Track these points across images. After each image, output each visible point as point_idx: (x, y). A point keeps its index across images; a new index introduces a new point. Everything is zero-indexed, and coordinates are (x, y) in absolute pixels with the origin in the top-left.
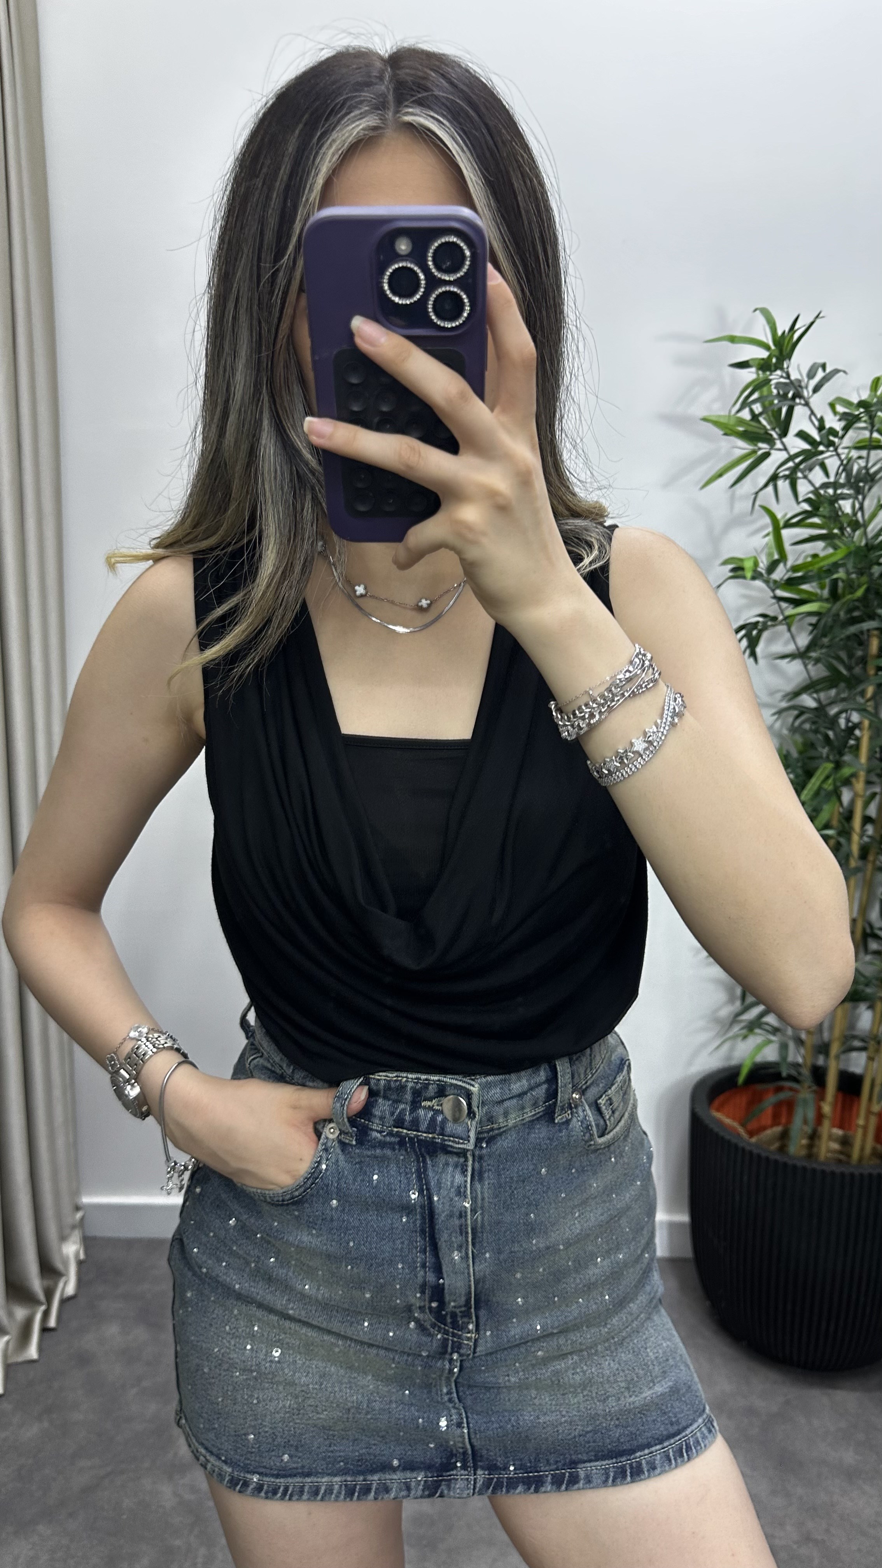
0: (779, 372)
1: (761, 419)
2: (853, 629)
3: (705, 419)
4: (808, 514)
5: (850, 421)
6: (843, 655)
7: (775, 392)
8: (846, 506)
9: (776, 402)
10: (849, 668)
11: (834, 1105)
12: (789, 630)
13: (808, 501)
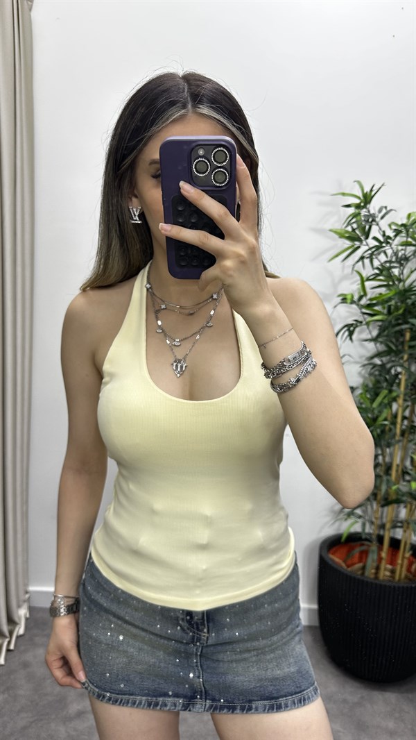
0: (365, 210)
1: (357, 232)
2: (398, 328)
3: (331, 230)
4: (378, 275)
5: (398, 232)
6: (394, 340)
7: (363, 219)
8: (396, 272)
9: (363, 223)
10: (396, 346)
11: (388, 554)
12: (368, 328)
13: (378, 268)
